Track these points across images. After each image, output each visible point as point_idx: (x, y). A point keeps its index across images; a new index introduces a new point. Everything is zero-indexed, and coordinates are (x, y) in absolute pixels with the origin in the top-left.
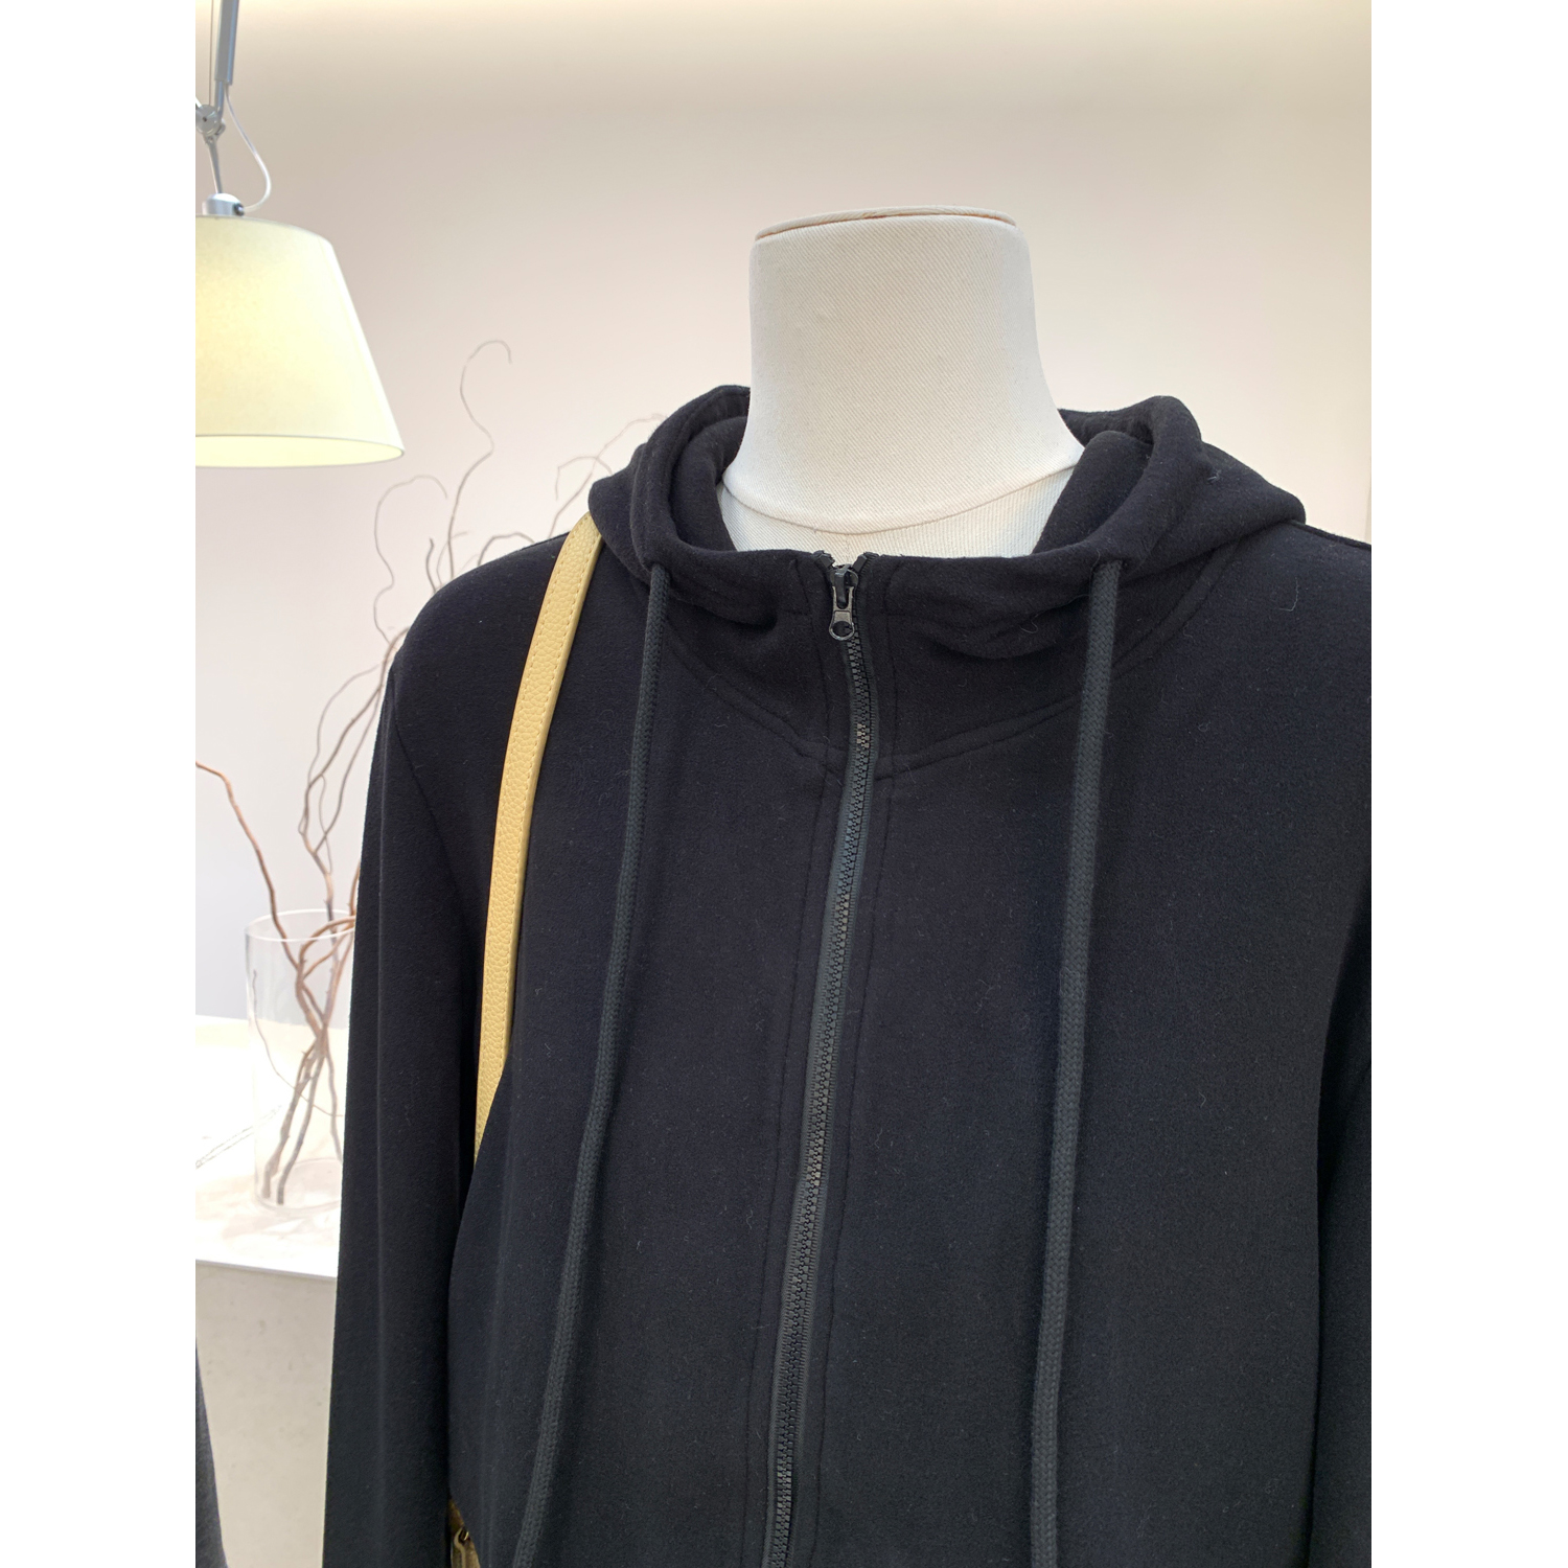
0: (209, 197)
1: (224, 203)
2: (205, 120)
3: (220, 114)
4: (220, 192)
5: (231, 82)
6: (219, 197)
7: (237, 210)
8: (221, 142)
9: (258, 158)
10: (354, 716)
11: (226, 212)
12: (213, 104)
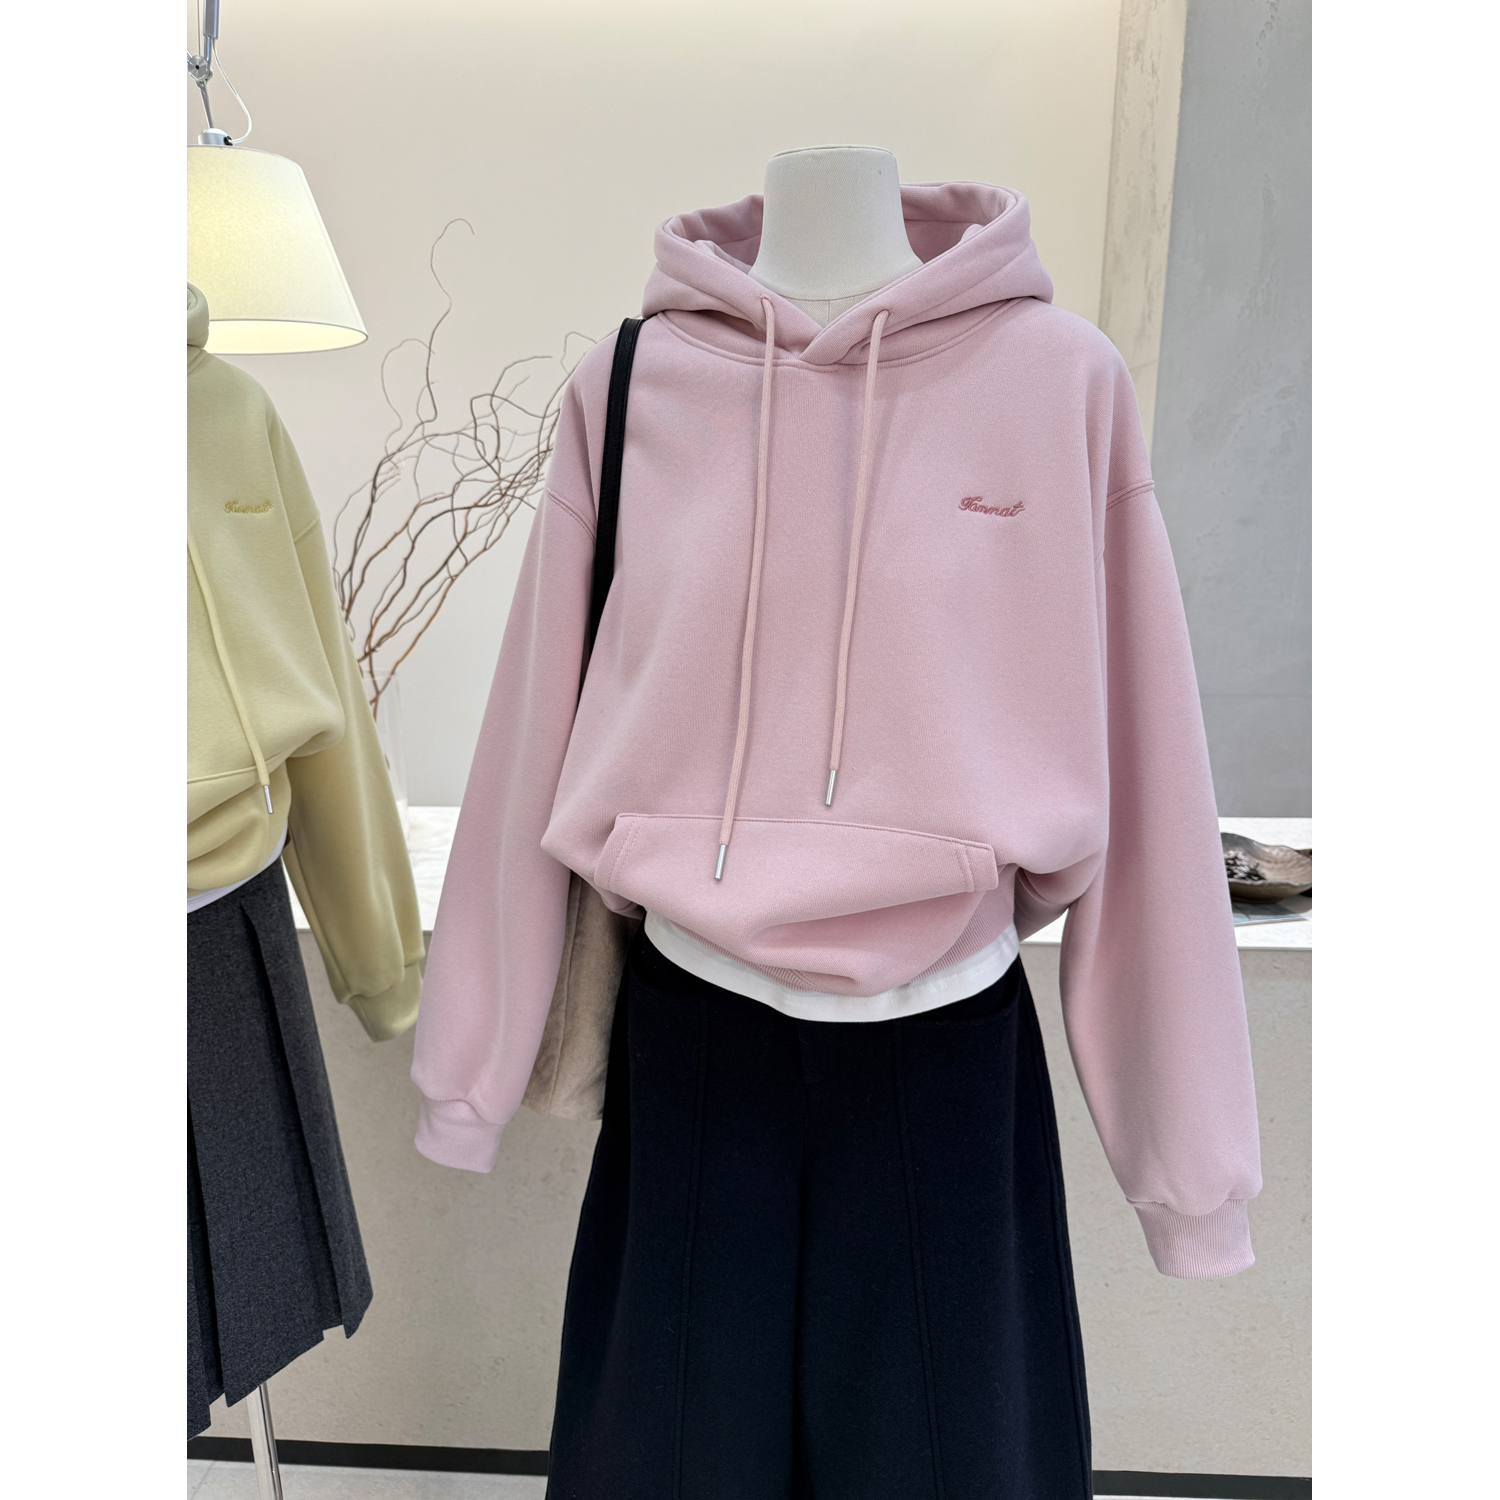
0: (201, 130)
1: (216, 135)
2: (197, 67)
3: (209, 62)
4: (211, 127)
5: (216, 37)
6: (211, 131)
7: (227, 141)
8: (209, 85)
11: (218, 142)
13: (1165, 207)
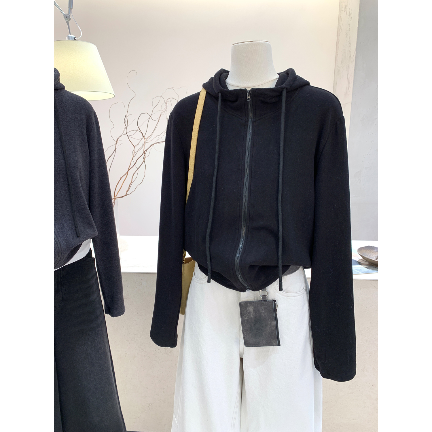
0: (68, 36)
1: (72, 37)
2: (66, 17)
3: (70, 16)
4: (70, 34)
5: (72, 8)
6: (70, 35)
7: (75, 39)
8: (70, 22)
9: (78, 26)
10: (110, 156)
11: (72, 39)
12: (68, 13)
13: (353, 55)
